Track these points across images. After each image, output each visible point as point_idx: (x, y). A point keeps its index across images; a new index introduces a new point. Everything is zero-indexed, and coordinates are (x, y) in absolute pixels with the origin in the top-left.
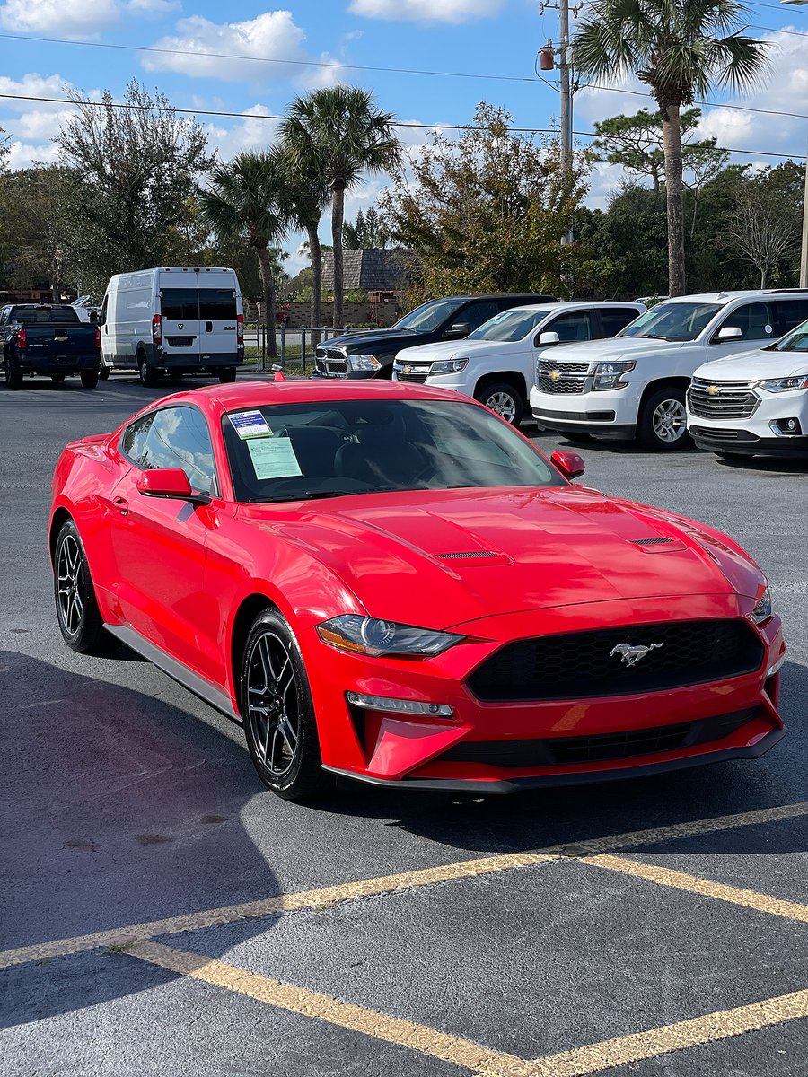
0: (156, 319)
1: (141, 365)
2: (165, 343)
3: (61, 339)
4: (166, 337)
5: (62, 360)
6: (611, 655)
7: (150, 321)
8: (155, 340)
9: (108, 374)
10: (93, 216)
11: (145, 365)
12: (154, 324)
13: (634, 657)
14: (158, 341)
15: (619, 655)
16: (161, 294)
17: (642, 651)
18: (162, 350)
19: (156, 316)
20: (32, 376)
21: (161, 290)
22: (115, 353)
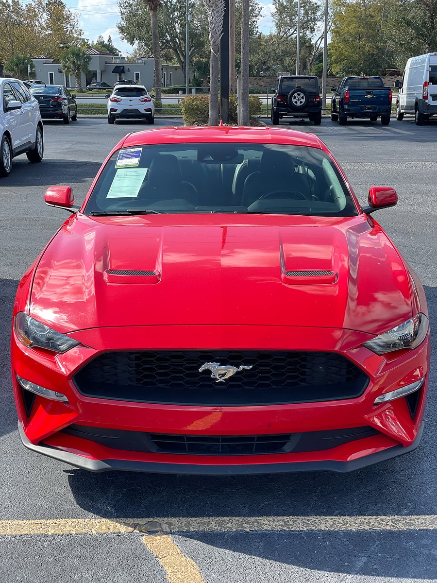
0: (426, 84)
1: (416, 112)
2: (430, 98)
3: (369, 96)
4: (430, 95)
5: (369, 109)
6: (200, 370)
7: (422, 85)
8: (424, 97)
9: (403, 117)
10: (409, 24)
11: (418, 112)
12: (424, 87)
13: (224, 375)
14: (425, 97)
15: (208, 372)
16: (430, 69)
17: (231, 371)
18: (427, 103)
19: (426, 82)
20: (353, 118)
21: (430, 66)
22: (405, 105)
